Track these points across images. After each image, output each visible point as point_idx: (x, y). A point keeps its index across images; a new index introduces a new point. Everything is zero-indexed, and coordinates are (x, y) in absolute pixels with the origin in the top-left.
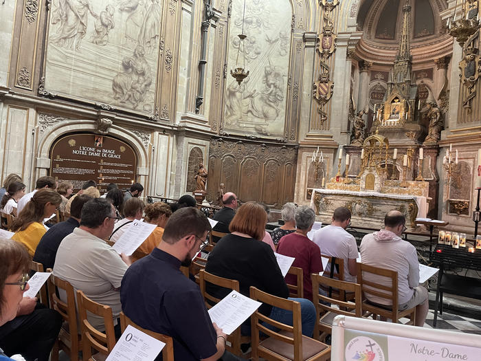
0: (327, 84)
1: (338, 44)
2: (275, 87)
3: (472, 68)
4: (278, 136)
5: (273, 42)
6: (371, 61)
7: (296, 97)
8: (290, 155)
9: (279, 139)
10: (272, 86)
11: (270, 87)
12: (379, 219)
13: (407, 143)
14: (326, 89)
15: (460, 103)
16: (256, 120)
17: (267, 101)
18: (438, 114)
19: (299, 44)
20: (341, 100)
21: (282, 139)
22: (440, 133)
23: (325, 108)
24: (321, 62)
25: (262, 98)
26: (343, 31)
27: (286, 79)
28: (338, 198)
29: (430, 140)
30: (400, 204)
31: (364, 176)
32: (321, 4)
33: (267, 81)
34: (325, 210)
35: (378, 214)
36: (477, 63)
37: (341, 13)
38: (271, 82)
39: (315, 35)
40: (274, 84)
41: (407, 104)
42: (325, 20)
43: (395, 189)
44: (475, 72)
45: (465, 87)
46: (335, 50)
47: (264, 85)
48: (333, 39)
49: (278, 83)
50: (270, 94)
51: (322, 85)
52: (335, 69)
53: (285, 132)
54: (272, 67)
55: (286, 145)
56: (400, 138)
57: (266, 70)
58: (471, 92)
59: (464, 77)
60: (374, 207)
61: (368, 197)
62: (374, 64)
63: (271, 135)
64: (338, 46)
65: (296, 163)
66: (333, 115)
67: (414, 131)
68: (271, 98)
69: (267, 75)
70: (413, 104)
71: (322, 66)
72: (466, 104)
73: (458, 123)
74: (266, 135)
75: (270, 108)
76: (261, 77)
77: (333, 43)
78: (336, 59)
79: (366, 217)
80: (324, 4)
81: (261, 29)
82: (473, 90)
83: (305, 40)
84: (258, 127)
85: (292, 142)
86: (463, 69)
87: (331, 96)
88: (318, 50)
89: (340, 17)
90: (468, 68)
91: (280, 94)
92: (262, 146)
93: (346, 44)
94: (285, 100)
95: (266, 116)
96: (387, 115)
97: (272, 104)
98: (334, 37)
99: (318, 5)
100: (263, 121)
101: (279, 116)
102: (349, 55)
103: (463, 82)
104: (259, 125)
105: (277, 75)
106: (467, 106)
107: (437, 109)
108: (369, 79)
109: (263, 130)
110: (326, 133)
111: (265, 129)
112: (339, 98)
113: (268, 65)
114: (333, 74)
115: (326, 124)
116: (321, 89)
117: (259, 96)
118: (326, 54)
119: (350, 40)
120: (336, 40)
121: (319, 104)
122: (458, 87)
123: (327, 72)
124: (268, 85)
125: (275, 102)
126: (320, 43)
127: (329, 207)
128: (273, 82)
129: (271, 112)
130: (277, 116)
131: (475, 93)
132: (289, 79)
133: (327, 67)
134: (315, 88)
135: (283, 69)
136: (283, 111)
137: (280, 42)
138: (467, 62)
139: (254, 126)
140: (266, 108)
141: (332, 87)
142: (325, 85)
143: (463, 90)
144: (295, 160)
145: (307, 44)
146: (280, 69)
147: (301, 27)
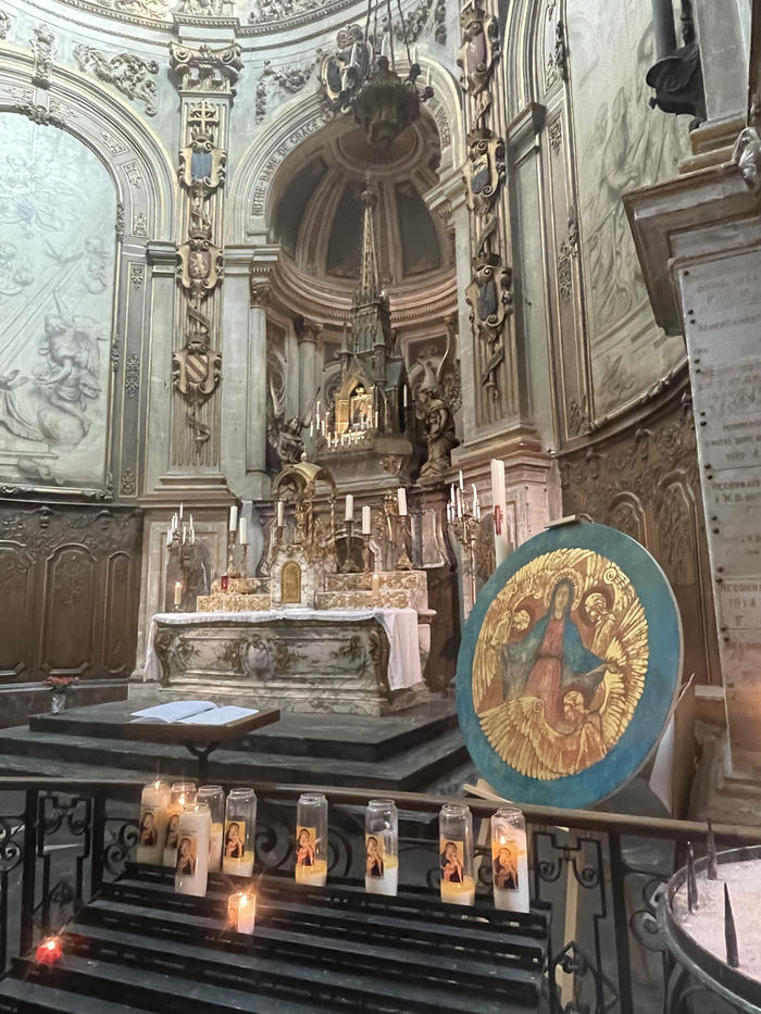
0: (204, 358)
1: (229, 270)
2: (76, 364)
3: (489, 297)
4: (87, 485)
5: (67, 260)
6: (319, 320)
7: (132, 392)
8: (121, 531)
9: (89, 491)
10: (68, 363)
11: (62, 365)
12: (303, 681)
13: (383, 484)
14: (202, 369)
15: (478, 380)
16: (21, 446)
17: (54, 399)
18: (442, 412)
19: (138, 271)
20: (242, 395)
21: (98, 492)
22: (449, 455)
23: (203, 416)
24: (189, 308)
25: (37, 392)
26: (238, 243)
27: (105, 347)
28: (210, 633)
29: (430, 473)
30: (350, 634)
31: (277, 569)
32: (182, 184)
33: (51, 350)
34: (182, 671)
35: (302, 667)
36: (499, 286)
37: (229, 204)
38: (63, 352)
39: (172, 249)
40: (72, 358)
41: (380, 396)
42: (195, 217)
43: (348, 595)
44: (497, 305)
45: (482, 343)
46: (219, 284)
47: (44, 359)
48: (213, 260)
49: (83, 356)
50: (62, 381)
51: (193, 359)
52: (224, 325)
53: (106, 474)
54: (68, 318)
55: (110, 508)
56: (370, 474)
57: (47, 325)
58: (493, 352)
59: (477, 320)
60: (291, 649)
61: (274, 624)
62: (326, 325)
63: (67, 484)
64: (227, 275)
65: (141, 552)
66: (224, 430)
67: (397, 456)
68: (66, 392)
69: (51, 336)
70: (394, 397)
71: (192, 317)
72: (487, 380)
73: (478, 425)
74: (52, 483)
75: (62, 415)
76: (32, 342)
77: (214, 266)
78: (226, 304)
79: (274, 679)
80: (189, 182)
81: (34, 228)
82: (498, 347)
83: (151, 259)
84: (26, 464)
85: (125, 499)
86: (475, 303)
87: (217, 384)
88: (179, 282)
89: (228, 213)
90: (482, 299)
91: (91, 382)
92: (41, 513)
93: (246, 270)
94: (103, 397)
95: (50, 437)
96: (342, 425)
97: (68, 406)
98: (215, 253)
99: (176, 187)
100: (44, 448)
101: (90, 435)
102: (258, 297)
103: (477, 331)
104: (30, 458)
105: (81, 337)
106: (491, 383)
107: (439, 402)
108: (321, 358)
109: (43, 471)
110: (211, 472)
111: (47, 467)
112: (236, 390)
113: (54, 311)
114: (218, 335)
115: (208, 453)
116: (190, 370)
117: (30, 386)
118: (200, 292)
119: (252, 264)
120: (219, 261)
121: (191, 404)
122: (471, 347)
123: (204, 330)
124: (54, 359)
125: (76, 400)
126: (184, 266)
127: (194, 660)
128: (71, 354)
129: (66, 425)
130: (85, 434)
131: (502, 351)
132: (114, 347)
133: (203, 319)
134: (176, 366)
135: (95, 322)
136: (102, 422)
137: (85, 262)
138: (480, 286)
139: (14, 461)
140: (51, 416)
141: (218, 365)
142: (202, 361)
143: (480, 352)
144: (138, 545)
145: (155, 269)
146: (90, 323)
147: (140, 234)
